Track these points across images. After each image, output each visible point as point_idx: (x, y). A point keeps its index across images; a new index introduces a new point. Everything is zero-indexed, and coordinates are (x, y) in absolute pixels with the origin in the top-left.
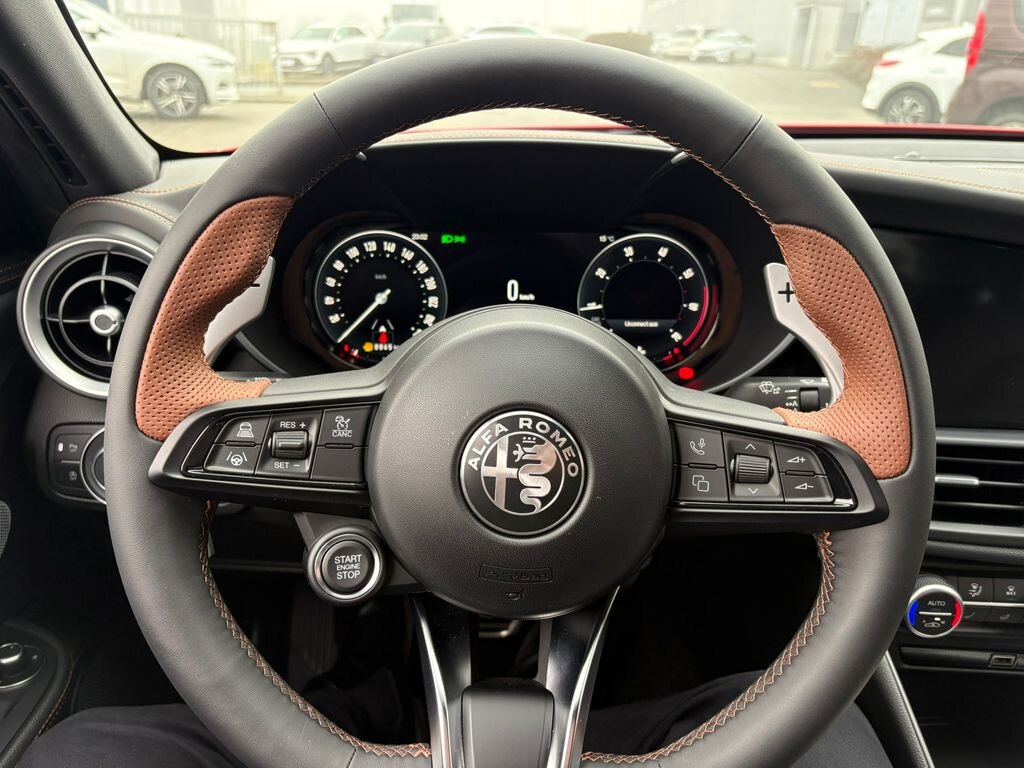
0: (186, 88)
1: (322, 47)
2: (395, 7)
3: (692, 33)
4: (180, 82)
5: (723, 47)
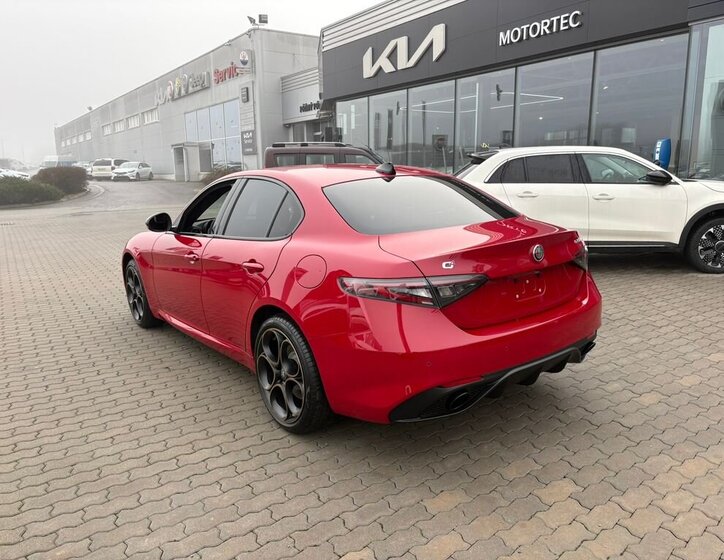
5: (131, 169)
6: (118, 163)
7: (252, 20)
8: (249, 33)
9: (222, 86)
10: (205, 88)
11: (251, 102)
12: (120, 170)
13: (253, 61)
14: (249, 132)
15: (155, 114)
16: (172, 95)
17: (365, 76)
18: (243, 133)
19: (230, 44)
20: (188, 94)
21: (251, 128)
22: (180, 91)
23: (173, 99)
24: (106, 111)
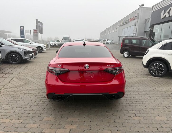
0: (41, 49)
1: (54, 43)
2: (63, 37)
3: (106, 40)
4: (40, 48)
5: (109, 42)
6: (107, 40)
7: (140, 6)
8: (138, 9)
9: (131, 22)
10: (127, 23)
11: (136, 26)
12: (107, 42)
13: (138, 16)
14: (135, 33)
15: (117, 29)
16: (121, 25)
17: (161, 18)
18: (134, 34)
19: (134, 12)
20: (124, 25)
21: (135, 32)
22: (122, 24)
23: (121, 26)
24: (109, 29)
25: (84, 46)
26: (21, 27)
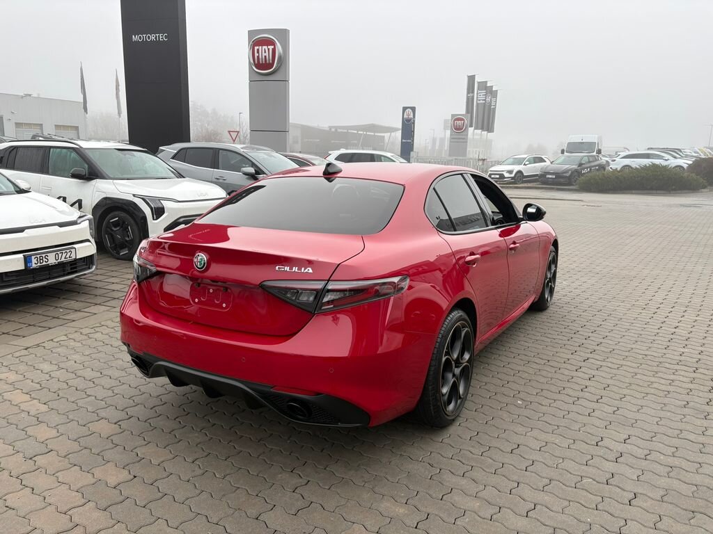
1: (516, 168)
25: (329, 180)
26: (405, 109)
